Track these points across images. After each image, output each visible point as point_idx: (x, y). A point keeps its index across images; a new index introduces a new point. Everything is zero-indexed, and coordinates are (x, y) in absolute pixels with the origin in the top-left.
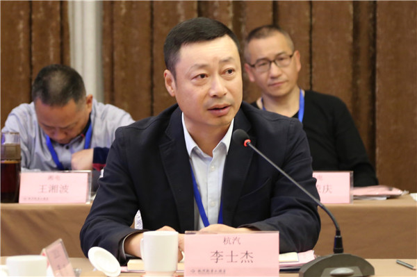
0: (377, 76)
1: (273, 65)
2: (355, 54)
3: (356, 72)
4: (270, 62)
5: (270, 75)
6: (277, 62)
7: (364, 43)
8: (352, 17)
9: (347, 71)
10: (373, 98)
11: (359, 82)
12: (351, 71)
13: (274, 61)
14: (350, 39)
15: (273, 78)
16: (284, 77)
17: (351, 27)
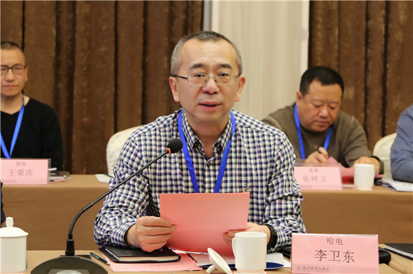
0: (75, 82)
1: (10, 70)
2: (57, 65)
3: (57, 78)
4: (9, 68)
5: (7, 79)
6: (14, 70)
7: (63, 58)
8: (55, 38)
9: (50, 78)
10: (71, 98)
11: (59, 86)
12: (53, 78)
13: (12, 68)
14: (54, 54)
15: (9, 81)
16: (16, 83)
17: (54, 45)
